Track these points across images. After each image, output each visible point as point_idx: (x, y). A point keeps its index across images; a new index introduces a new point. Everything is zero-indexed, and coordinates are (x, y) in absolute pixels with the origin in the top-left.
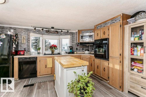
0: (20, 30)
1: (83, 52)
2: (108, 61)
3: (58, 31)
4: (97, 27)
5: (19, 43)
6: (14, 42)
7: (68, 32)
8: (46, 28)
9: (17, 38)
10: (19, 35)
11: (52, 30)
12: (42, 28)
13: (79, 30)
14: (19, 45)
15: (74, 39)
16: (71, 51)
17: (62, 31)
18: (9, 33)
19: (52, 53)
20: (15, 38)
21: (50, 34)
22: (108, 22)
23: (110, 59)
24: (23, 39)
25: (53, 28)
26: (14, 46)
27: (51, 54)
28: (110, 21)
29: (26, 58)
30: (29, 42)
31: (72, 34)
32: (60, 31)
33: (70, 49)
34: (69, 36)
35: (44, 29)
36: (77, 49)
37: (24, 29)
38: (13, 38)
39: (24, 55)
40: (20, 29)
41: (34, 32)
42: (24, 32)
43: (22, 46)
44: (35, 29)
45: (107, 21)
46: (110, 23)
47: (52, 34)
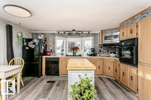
0: (48, 35)
1: (108, 55)
2: (136, 68)
3: (79, 33)
4: (123, 24)
5: (47, 45)
6: (43, 44)
7: (89, 33)
8: (68, 31)
9: (45, 41)
10: (47, 39)
11: (74, 32)
12: (64, 32)
13: (102, 31)
14: (47, 47)
15: (97, 41)
16: (93, 53)
17: (82, 33)
18: (40, 38)
19: (74, 55)
20: (44, 41)
21: (72, 36)
22: (137, 17)
23: (139, 65)
24: (50, 42)
25: (74, 30)
26: (43, 48)
27: (72, 56)
28: (140, 16)
29: (50, 58)
30: (54, 44)
31: (95, 35)
32: (81, 32)
33: (92, 51)
34: (91, 38)
35: (66, 32)
36: (100, 51)
37: (51, 33)
38: (42, 42)
39: (50, 55)
40: (48, 33)
41: (58, 36)
42: (51, 36)
43: (50, 48)
44: (58, 33)
45: (136, 15)
46: (139, 18)
47: (73, 36)
